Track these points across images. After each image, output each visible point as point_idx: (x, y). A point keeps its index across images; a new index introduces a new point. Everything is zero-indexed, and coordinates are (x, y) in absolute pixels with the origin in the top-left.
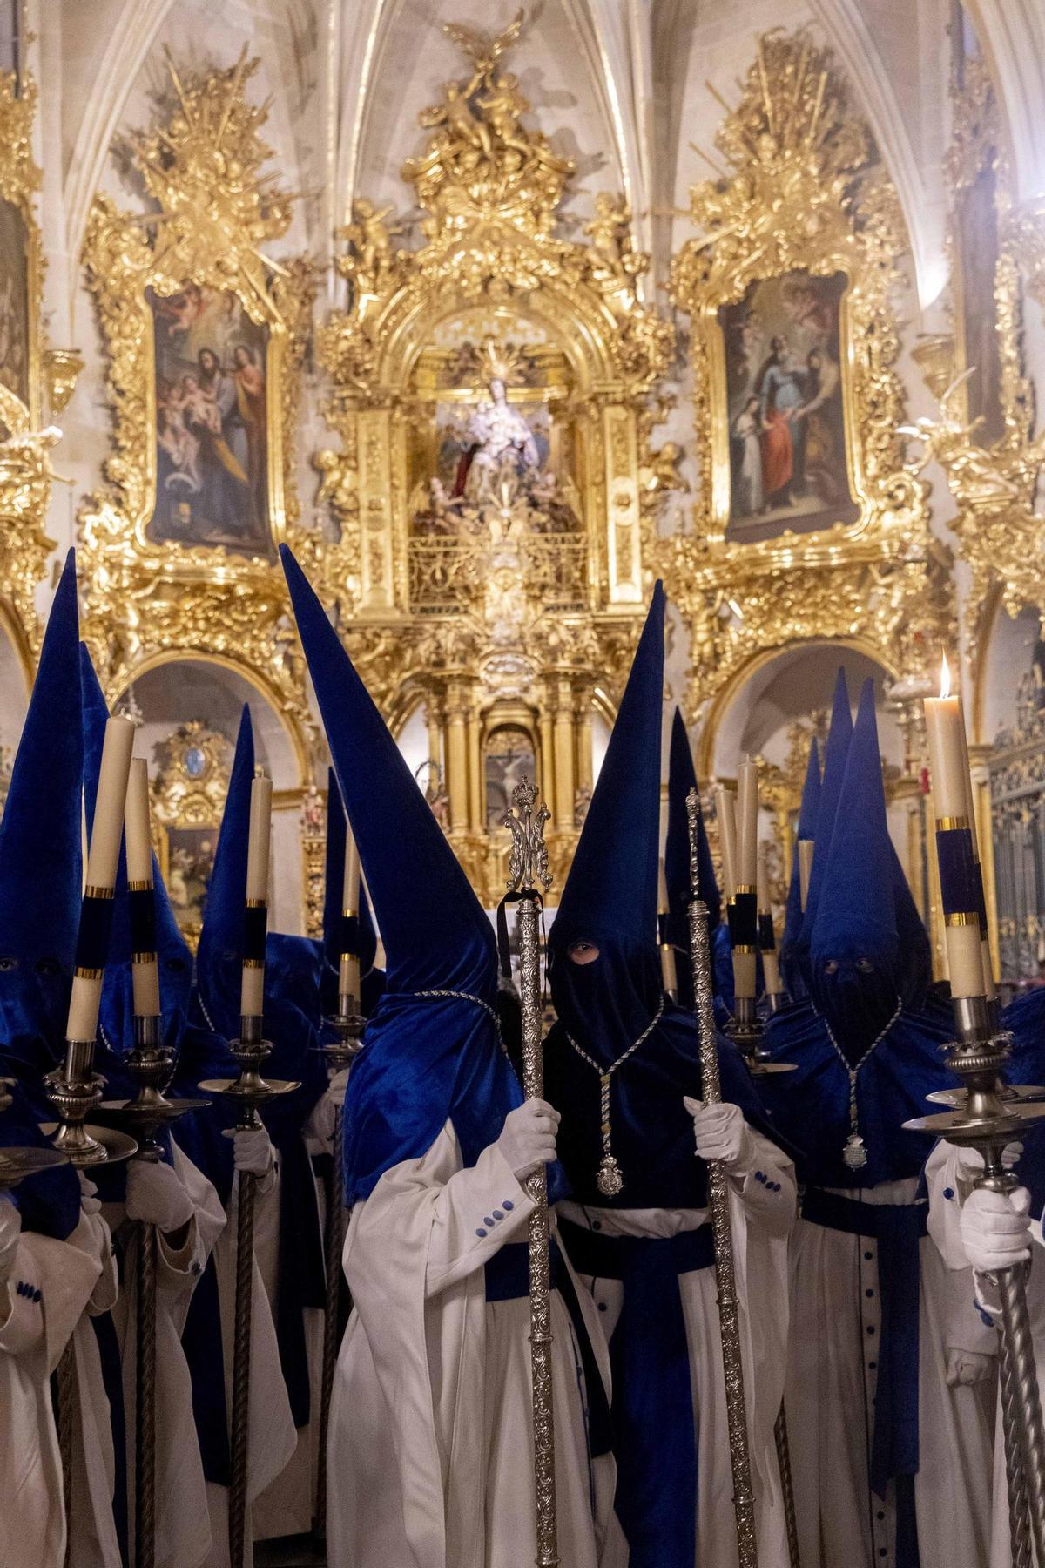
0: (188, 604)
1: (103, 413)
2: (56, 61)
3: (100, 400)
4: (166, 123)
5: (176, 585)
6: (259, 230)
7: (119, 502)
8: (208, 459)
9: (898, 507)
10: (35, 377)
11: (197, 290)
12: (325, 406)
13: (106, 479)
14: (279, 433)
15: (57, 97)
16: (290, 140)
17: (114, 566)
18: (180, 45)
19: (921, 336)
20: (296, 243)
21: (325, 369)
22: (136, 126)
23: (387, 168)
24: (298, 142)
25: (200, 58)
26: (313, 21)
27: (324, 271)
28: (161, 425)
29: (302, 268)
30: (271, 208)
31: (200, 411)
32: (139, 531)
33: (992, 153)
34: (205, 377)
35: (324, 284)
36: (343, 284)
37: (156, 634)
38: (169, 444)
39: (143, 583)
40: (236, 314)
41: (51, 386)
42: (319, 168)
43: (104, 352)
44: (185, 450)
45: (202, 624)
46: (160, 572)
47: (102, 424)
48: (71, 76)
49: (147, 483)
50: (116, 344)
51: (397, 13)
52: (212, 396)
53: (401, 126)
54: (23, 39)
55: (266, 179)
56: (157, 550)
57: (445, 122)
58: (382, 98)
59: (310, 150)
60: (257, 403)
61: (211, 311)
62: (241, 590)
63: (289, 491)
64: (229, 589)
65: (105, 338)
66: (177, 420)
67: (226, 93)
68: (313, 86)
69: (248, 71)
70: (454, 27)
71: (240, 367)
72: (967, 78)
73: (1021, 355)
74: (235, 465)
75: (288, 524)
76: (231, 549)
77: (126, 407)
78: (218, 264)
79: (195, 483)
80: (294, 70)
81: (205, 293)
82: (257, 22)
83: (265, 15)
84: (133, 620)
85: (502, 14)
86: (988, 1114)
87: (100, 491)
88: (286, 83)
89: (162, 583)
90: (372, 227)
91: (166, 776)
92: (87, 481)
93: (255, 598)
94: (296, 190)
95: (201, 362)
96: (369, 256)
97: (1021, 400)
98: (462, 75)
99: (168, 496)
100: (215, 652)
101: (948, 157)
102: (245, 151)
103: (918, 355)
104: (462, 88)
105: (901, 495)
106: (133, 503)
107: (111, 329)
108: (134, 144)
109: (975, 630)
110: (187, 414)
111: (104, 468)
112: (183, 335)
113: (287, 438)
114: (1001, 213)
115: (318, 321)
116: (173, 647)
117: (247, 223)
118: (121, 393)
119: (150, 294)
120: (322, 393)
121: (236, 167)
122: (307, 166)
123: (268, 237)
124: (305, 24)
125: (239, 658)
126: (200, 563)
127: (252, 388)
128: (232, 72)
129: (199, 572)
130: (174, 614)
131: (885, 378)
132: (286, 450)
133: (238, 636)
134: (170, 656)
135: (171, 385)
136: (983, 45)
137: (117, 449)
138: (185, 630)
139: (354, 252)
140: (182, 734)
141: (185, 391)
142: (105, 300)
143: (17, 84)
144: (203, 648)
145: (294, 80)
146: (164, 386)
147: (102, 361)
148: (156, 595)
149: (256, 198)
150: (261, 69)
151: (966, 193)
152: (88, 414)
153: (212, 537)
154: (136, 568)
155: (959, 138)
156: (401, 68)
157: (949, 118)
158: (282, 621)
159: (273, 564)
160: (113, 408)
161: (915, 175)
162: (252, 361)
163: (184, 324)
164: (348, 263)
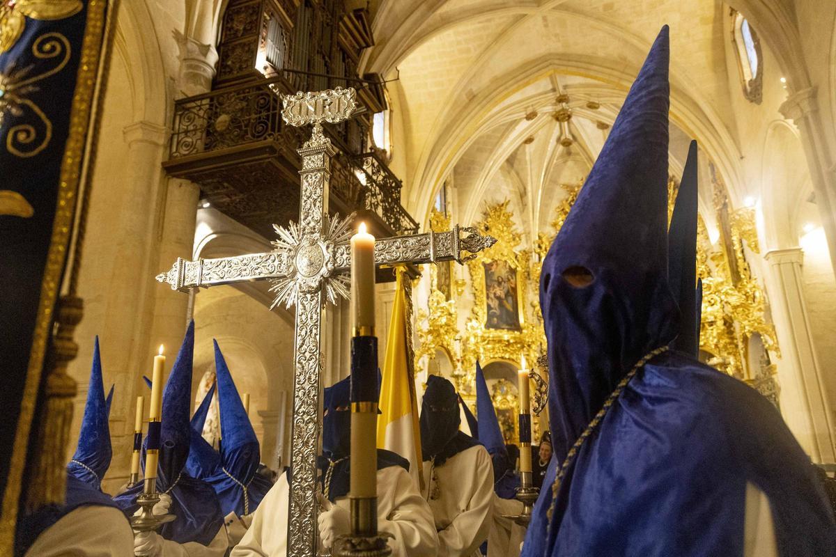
0: (497, 345)
1: (472, 295)
2: (456, 208)
3: (471, 292)
4: (486, 219)
5: (493, 340)
6: (512, 244)
7: (477, 319)
8: (501, 305)
9: (712, 305)
10: (453, 288)
11: (496, 261)
12: (534, 289)
13: (473, 313)
14: (521, 297)
15: (457, 217)
16: (520, 219)
17: (476, 336)
18: (489, 200)
19: (712, 253)
20: (523, 246)
21: (533, 279)
22: (478, 221)
23: (548, 224)
24: (523, 220)
25: (495, 202)
26: (525, 189)
27: (531, 253)
28: (488, 297)
29: (525, 252)
30: (516, 238)
31: (498, 293)
32: (483, 326)
33: (725, 198)
34: (499, 284)
35: (532, 256)
36: (537, 256)
37: (489, 354)
38: (490, 303)
39: (484, 340)
40: (507, 266)
41: (457, 290)
42: (529, 226)
43: (471, 279)
44: (494, 304)
45: (502, 351)
46: (489, 337)
47: (471, 298)
48: (460, 211)
49: (484, 313)
50: (474, 277)
51: (547, 183)
52: (502, 288)
53: (551, 212)
54: (447, 203)
55: (514, 230)
56: (487, 331)
57: (563, 210)
58: (544, 205)
59: (526, 222)
60: (514, 289)
61: (500, 266)
62: (512, 341)
63: (525, 313)
64: (508, 341)
65: (472, 276)
66: (492, 296)
67: (501, 210)
68: (526, 205)
69: (507, 204)
70: (564, 185)
71: (509, 280)
73: (744, 255)
74: (509, 307)
75: (525, 322)
76: (509, 330)
77: (478, 294)
78: (502, 254)
79: (498, 312)
80: (520, 201)
81: (498, 262)
82: (510, 191)
83: (512, 189)
84: (482, 350)
85: (577, 180)
87: (471, 316)
88: (519, 205)
89: (489, 340)
90: (544, 239)
91: (496, 394)
92: (468, 313)
93: (516, 343)
94: (523, 232)
95: (498, 280)
96: (543, 248)
97: (745, 269)
98: (567, 197)
99: (490, 316)
100: (506, 359)
101: (714, 201)
102: (508, 224)
103: (713, 259)
104: (567, 200)
105: (713, 301)
106: (480, 318)
107: (473, 273)
108: (478, 226)
109: (743, 342)
110: (495, 294)
111: (473, 310)
112: (493, 273)
113: (523, 298)
114: (730, 214)
115: (531, 266)
116: (494, 358)
117: (509, 242)
118: (476, 290)
119: (484, 264)
120: (533, 285)
121: (505, 228)
122: (526, 226)
123: (515, 245)
124: (523, 190)
125: (513, 360)
126: (500, 334)
127: (513, 286)
128: (503, 205)
129: (499, 337)
130: (493, 349)
131: (703, 267)
132: (523, 301)
133: (512, 354)
134: (493, 360)
135: (490, 287)
137: (476, 304)
138: (497, 353)
139: (540, 247)
140: (499, 382)
141: (494, 288)
142: (471, 266)
143: (446, 214)
144: (502, 358)
145: (521, 204)
146: (488, 287)
147: (471, 282)
148: (488, 343)
149: (511, 236)
150: (511, 202)
151: (721, 210)
152: (468, 296)
153: (503, 327)
154: (482, 337)
155: (716, 194)
156: (550, 197)
157: (713, 189)
158: (525, 349)
159: (521, 333)
160: (475, 294)
161: (705, 208)
162: (512, 278)
163: (493, 270)
164: (538, 250)
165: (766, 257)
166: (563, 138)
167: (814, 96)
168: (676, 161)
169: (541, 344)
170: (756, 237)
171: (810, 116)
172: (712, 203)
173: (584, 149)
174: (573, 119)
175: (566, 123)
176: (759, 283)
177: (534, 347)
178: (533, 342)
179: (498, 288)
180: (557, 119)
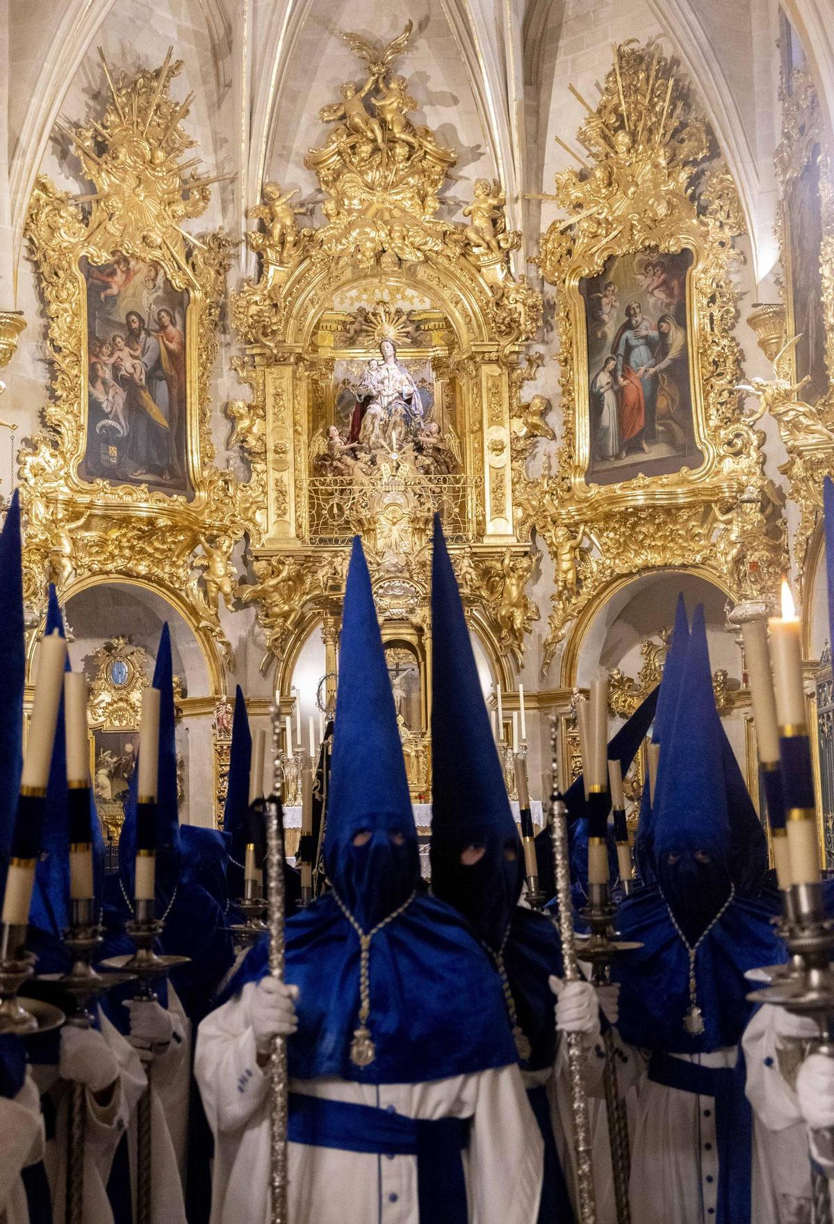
0: (114, 534)
1: (41, 366)
3: (39, 355)
4: (100, 116)
5: (104, 517)
6: (180, 208)
7: (55, 445)
8: (134, 406)
9: (737, 454)
11: (126, 261)
12: (237, 362)
13: (44, 424)
14: (196, 385)
15: (5, 93)
16: (208, 131)
17: (49, 500)
18: (113, 49)
19: (755, 306)
20: (211, 220)
21: (237, 330)
22: (74, 119)
23: (293, 157)
24: (215, 133)
25: (130, 58)
26: (229, 30)
27: (237, 245)
28: (93, 377)
29: (218, 242)
30: (191, 190)
31: (127, 365)
32: (73, 472)
33: (816, 149)
34: (132, 337)
35: (237, 257)
36: (253, 257)
37: (87, 560)
38: (100, 395)
39: (76, 516)
40: (160, 281)
42: (233, 156)
43: (43, 314)
44: (114, 400)
45: (127, 552)
46: (91, 506)
47: (39, 375)
48: (17, 74)
49: (80, 428)
50: (53, 307)
51: (302, 24)
52: (138, 353)
53: (304, 120)
55: (189, 165)
56: (86, 486)
57: (343, 117)
58: (288, 95)
59: (226, 141)
60: (178, 359)
61: (138, 279)
62: (162, 522)
63: (205, 435)
64: (151, 522)
65: (45, 302)
66: (107, 374)
67: (152, 90)
68: (229, 85)
69: (172, 72)
70: (352, 37)
71: (163, 327)
72: (795, 84)
74: (158, 413)
75: (204, 464)
76: (153, 486)
77: (64, 363)
78: (144, 238)
79: (123, 429)
80: (212, 71)
81: (133, 263)
82: (180, 29)
83: (188, 24)
84: (67, 548)
85: (394, 25)
86: (823, 988)
87: (38, 433)
88: (205, 82)
89: (91, 516)
90: (279, 207)
91: (95, 685)
92: (28, 425)
93: (173, 529)
94: (213, 175)
95: (129, 323)
96: (276, 232)
98: (357, 78)
99: (97, 440)
100: (138, 576)
101: (778, 153)
102: (170, 143)
103: (752, 322)
104: (358, 90)
105: (739, 442)
106: (67, 445)
107: (49, 294)
108: (72, 134)
109: (804, 560)
110: (116, 368)
111: (42, 415)
112: (112, 300)
113: (203, 390)
114: (824, 201)
115: (232, 287)
116: (102, 572)
117: (170, 203)
118: (58, 349)
119: (85, 264)
120: (234, 351)
121: (160, 155)
122: (222, 154)
123: (188, 216)
124: (222, 31)
125: (160, 582)
126: (128, 499)
127: (173, 346)
128: (158, 73)
129: (125, 507)
130: (103, 543)
131: (725, 342)
132: (203, 400)
133: (159, 562)
134: (98, 580)
135: (103, 343)
136: (808, 57)
137: (54, 398)
138: (112, 556)
139: (263, 229)
140: (109, 648)
141: (114, 348)
142: (45, 268)
144: (128, 574)
145: (212, 80)
146: (96, 344)
147: (42, 321)
148: (86, 527)
149: (178, 181)
150: (183, 70)
151: (794, 183)
152: (29, 367)
153: (137, 476)
154: (69, 503)
155: (787, 136)
156: (305, 71)
157: (778, 119)
158: (199, 550)
159: (191, 499)
160: (51, 363)
161: (750, 167)
162: (173, 323)
163: (114, 290)
164: (258, 239)
168: (691, 17)
169: (247, 536)
172: (771, 160)
177: (225, 543)
178: (225, 530)
179: (127, 350)
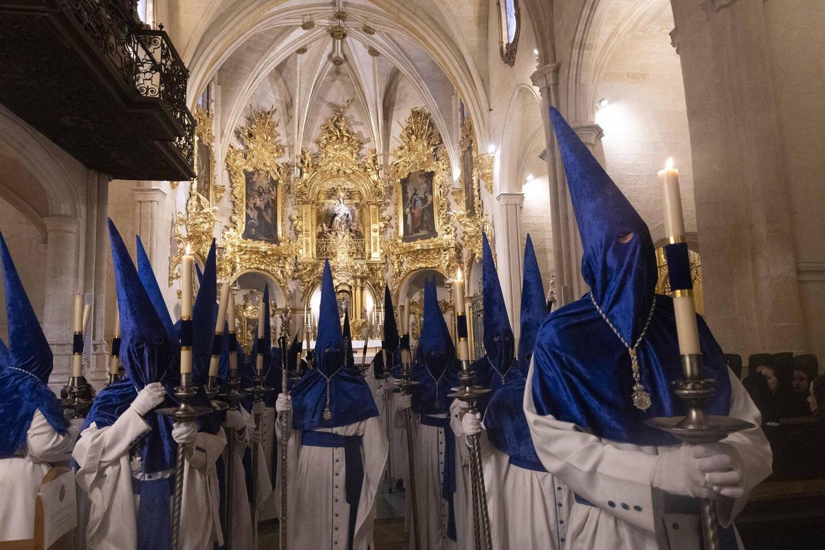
0: (254, 256)
1: (231, 203)
2: (219, 107)
3: (230, 200)
4: (250, 125)
5: (250, 251)
6: (276, 155)
7: (235, 228)
8: (260, 217)
9: (448, 233)
10: (211, 192)
11: (258, 171)
12: (293, 203)
13: (231, 221)
15: (219, 117)
16: (285, 131)
17: (233, 246)
18: (254, 105)
19: (453, 189)
20: (286, 159)
21: (294, 193)
22: (242, 126)
23: (311, 140)
24: (287, 132)
25: (260, 108)
26: (291, 100)
27: (294, 167)
28: (247, 207)
29: (288, 166)
30: (279, 149)
31: (258, 203)
32: (241, 236)
33: (471, 142)
34: (260, 194)
35: (294, 170)
36: (299, 170)
37: (245, 265)
38: (249, 212)
39: (241, 251)
40: (269, 177)
41: (216, 196)
42: (293, 139)
43: (231, 187)
44: (254, 214)
45: (258, 262)
46: (246, 247)
47: (230, 206)
48: (223, 112)
49: (243, 223)
50: (235, 185)
51: (315, 99)
52: (262, 200)
53: (315, 128)
54: (210, 101)
55: (278, 142)
56: (245, 241)
57: (327, 128)
58: (310, 121)
59: (290, 134)
60: (275, 202)
61: (262, 176)
62: (269, 253)
63: (283, 225)
64: (265, 252)
65: (232, 183)
66: (252, 206)
67: (267, 118)
68: (291, 117)
69: (273, 112)
70: (330, 103)
71: (270, 192)
72: (465, 122)
73: (479, 194)
74: (268, 219)
75: (283, 235)
77: (238, 202)
78: (264, 164)
79: (257, 223)
80: (286, 113)
81: (260, 171)
82: (277, 100)
83: (278, 98)
84: (238, 260)
85: (343, 100)
87: (229, 224)
88: (284, 116)
89: (246, 250)
90: (307, 155)
91: (247, 304)
92: (226, 222)
93: (273, 255)
94: (286, 145)
95: (259, 190)
96: (306, 163)
97: (479, 206)
98: (332, 116)
100: (261, 270)
101: (460, 142)
102: (272, 134)
103: (453, 194)
104: (332, 120)
105: (448, 230)
106: (239, 228)
107: (233, 180)
108: (241, 131)
109: (468, 266)
110: (255, 204)
111: (231, 218)
112: (254, 182)
113: (283, 211)
114: (474, 157)
115: (292, 180)
116: (250, 268)
117: (272, 153)
118: (236, 198)
119: (245, 171)
120: (293, 200)
121: (269, 138)
122: (289, 139)
123: (278, 157)
124: (289, 101)
125: (268, 271)
126: (258, 245)
127: (273, 198)
128: (269, 113)
129: (258, 248)
130: (250, 259)
131: (444, 200)
132: (282, 215)
133: (268, 265)
134: (249, 271)
135: (250, 196)
136: (469, 115)
137: (235, 213)
138: (253, 263)
139: (302, 162)
140: (252, 292)
141: (254, 198)
142: (232, 173)
143: (208, 113)
144: (258, 269)
145: (286, 115)
147: (231, 189)
148: (245, 254)
149: (275, 147)
150: (277, 112)
151: (465, 152)
152: (226, 202)
153: (261, 238)
154: (238, 246)
155: (463, 138)
156: (315, 114)
157: (460, 133)
158: (281, 261)
159: (278, 245)
160: (234, 202)
161: (452, 148)
162: (273, 190)
163: (254, 180)
164: (300, 165)
165: (498, 198)
166: (334, 55)
167: (557, 71)
168: (434, 101)
169: (296, 257)
170: (492, 180)
171: (551, 88)
172: (458, 145)
173: (353, 71)
174: (347, 39)
175: (340, 41)
176: (490, 218)
177: (289, 259)
178: (289, 255)
179: (258, 199)
180: (332, 35)
